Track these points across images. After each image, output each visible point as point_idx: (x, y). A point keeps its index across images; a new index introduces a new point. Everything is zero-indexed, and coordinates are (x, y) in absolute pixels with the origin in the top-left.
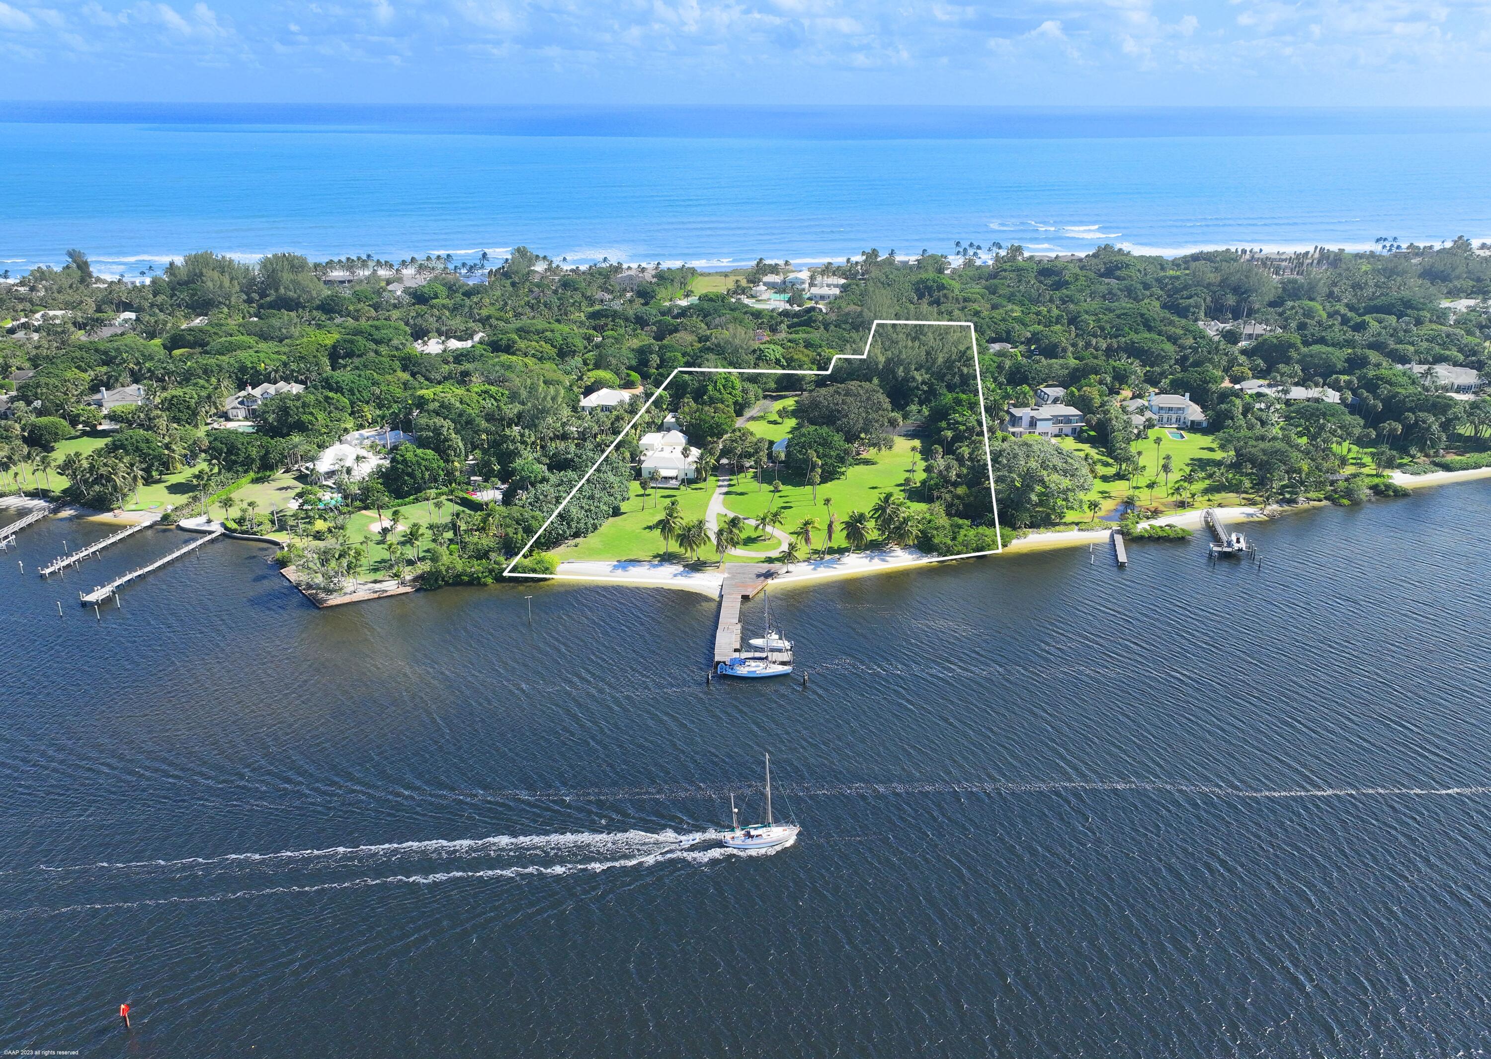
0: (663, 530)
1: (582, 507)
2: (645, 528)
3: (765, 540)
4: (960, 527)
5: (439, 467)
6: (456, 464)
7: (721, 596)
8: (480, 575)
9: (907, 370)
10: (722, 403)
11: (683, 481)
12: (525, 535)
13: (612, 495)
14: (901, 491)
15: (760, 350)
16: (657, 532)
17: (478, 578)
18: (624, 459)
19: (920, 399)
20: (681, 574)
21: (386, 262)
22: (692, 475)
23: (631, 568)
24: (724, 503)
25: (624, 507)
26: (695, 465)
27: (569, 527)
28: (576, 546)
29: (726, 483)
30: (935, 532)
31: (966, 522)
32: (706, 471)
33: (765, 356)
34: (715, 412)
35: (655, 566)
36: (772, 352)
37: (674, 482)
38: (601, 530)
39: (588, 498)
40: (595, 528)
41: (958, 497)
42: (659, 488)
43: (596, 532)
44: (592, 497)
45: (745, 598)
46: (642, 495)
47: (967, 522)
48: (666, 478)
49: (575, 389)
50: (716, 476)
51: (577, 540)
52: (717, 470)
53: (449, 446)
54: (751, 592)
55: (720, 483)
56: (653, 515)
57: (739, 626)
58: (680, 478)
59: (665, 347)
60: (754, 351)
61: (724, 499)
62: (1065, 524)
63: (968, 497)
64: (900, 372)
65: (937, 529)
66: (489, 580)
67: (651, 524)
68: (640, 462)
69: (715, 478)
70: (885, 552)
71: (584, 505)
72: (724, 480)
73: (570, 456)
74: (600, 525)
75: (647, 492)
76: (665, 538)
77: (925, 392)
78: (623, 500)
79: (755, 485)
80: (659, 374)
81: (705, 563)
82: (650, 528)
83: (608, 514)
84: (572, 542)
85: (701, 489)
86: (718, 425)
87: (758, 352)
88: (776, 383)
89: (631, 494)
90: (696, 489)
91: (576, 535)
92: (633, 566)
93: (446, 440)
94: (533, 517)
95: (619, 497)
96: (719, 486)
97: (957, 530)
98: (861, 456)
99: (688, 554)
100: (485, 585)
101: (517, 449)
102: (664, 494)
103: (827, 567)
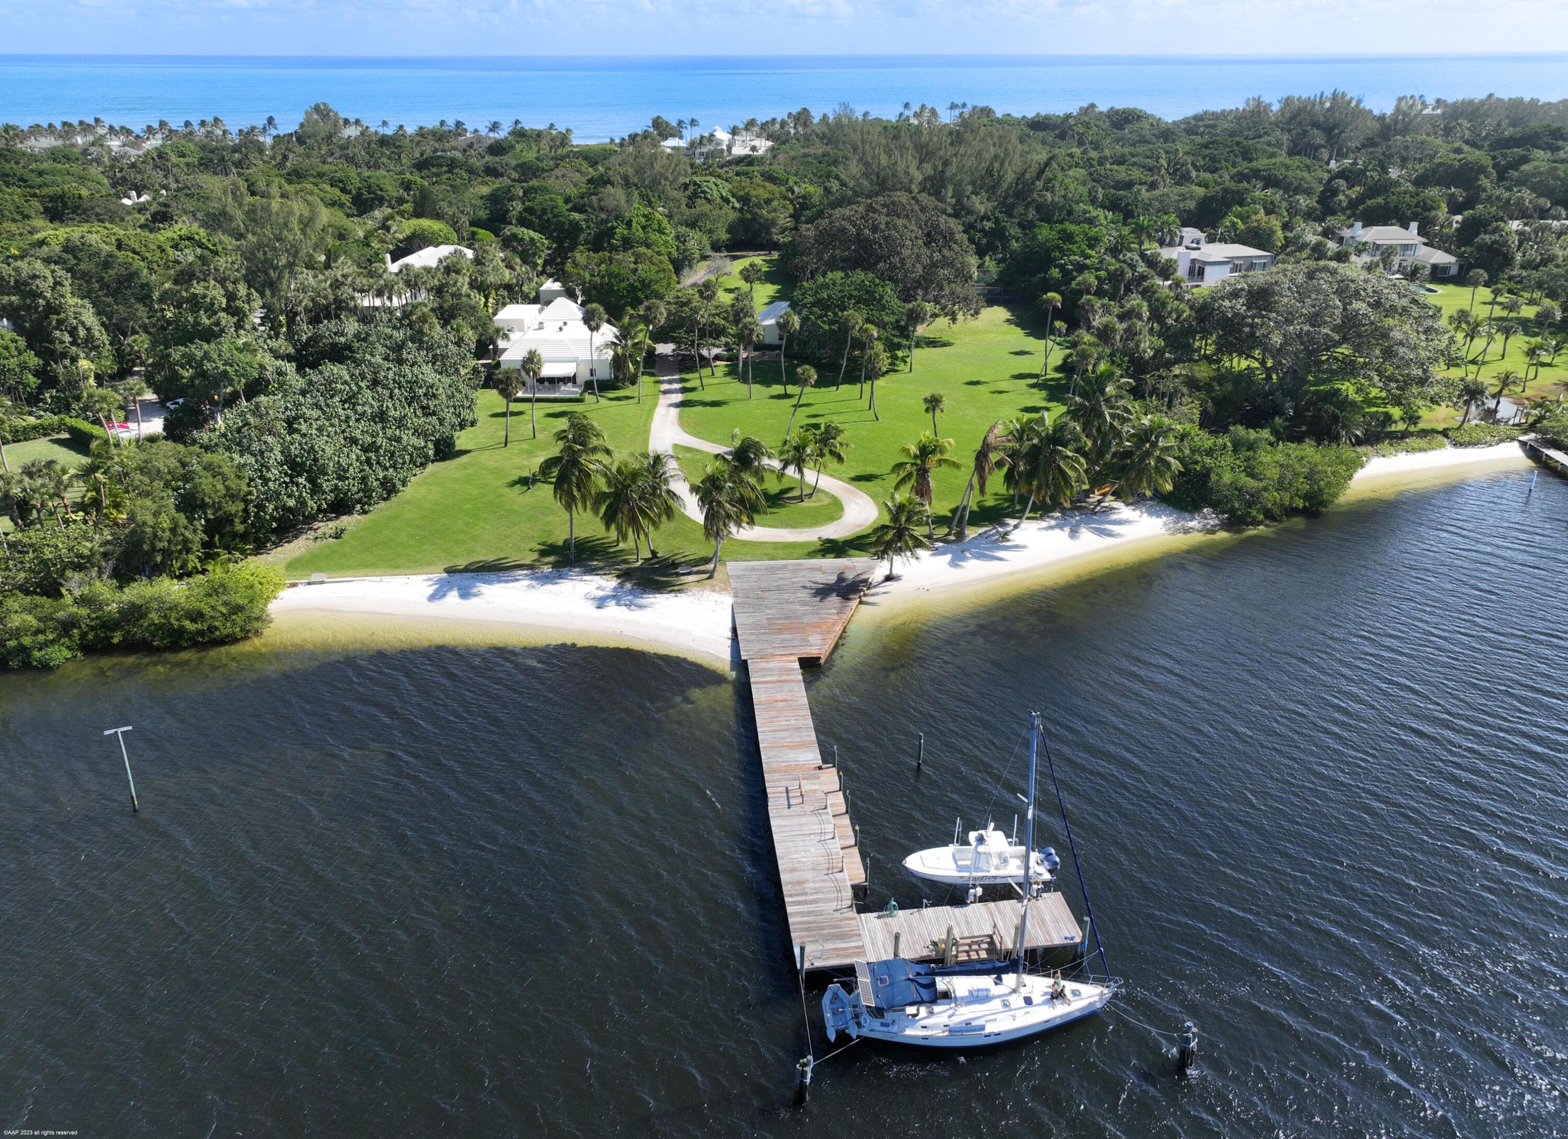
0: (559, 486)
1: (354, 441)
2: (514, 483)
3: (800, 499)
5: (23, 367)
6: (84, 364)
7: (741, 666)
8: (27, 641)
10: (648, 246)
11: (588, 386)
12: (182, 519)
13: (434, 414)
14: (1033, 386)
15: (695, 183)
16: (545, 492)
17: (23, 650)
18: (459, 343)
20: (615, 597)
21: (122, 128)
22: (605, 373)
23: (483, 586)
24: (684, 424)
25: (462, 440)
26: (611, 353)
27: (316, 489)
28: (337, 536)
29: (676, 386)
32: (636, 363)
33: (704, 192)
34: (636, 263)
35: (546, 579)
36: (713, 187)
37: (569, 387)
38: (407, 493)
39: (373, 419)
40: (389, 489)
42: (539, 400)
43: (394, 499)
44: (381, 417)
45: (809, 665)
46: (503, 415)
48: (554, 381)
49: (375, 244)
50: (652, 375)
51: (345, 521)
52: (653, 363)
53: (60, 322)
54: (818, 647)
55: (666, 387)
56: (530, 453)
57: (831, 778)
58: (581, 380)
59: (533, 189)
60: (686, 186)
61: (680, 417)
62: (1424, 433)
66: (59, 654)
67: (526, 474)
68: (497, 352)
69: (652, 379)
71: (357, 434)
72: (670, 382)
73: (342, 339)
74: (404, 483)
75: (514, 407)
76: (568, 507)
78: (462, 426)
79: (735, 388)
80: (526, 210)
81: (675, 565)
82: (525, 482)
83: (426, 456)
84: (327, 527)
85: (627, 398)
86: (646, 285)
87: (692, 188)
88: (728, 231)
89: (480, 414)
90: (618, 399)
91: (340, 507)
92: (489, 582)
93: (52, 309)
94: (208, 467)
95: (448, 415)
96: (665, 392)
99: (629, 544)
100: (45, 668)
101: (217, 324)
102: (551, 411)
103: (980, 556)
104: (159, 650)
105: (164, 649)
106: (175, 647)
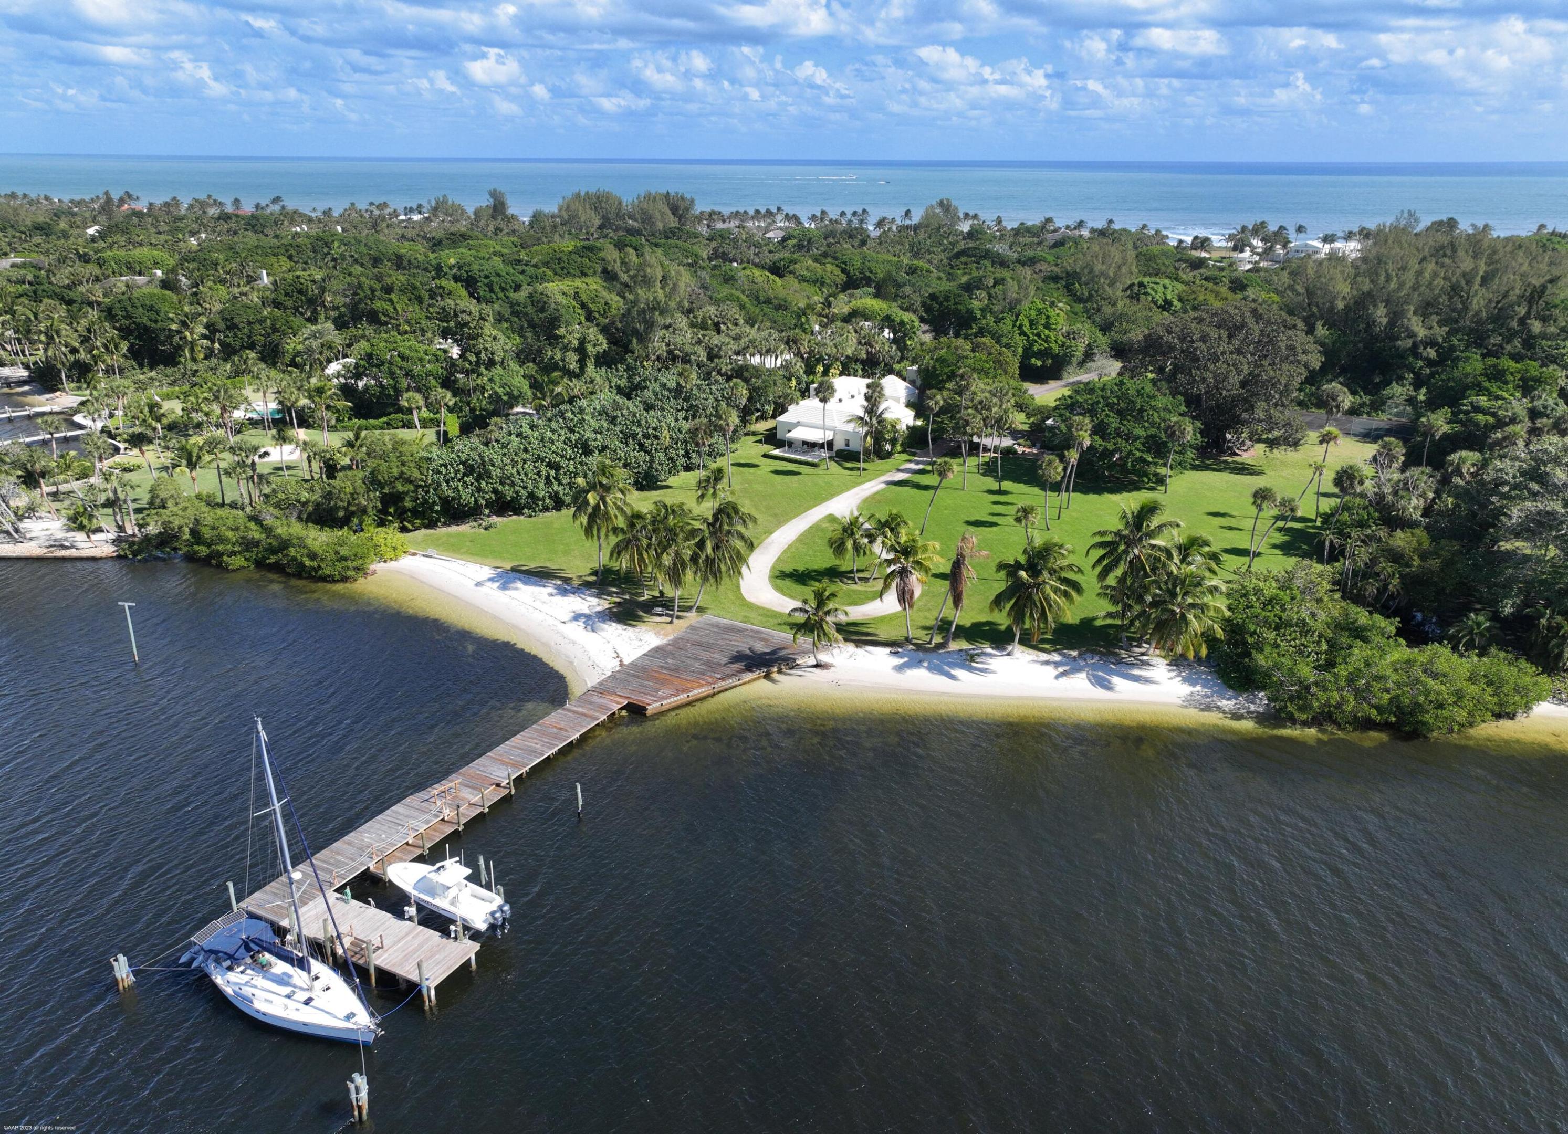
4: (1359, 633)
9: (1395, 316)
11: (838, 453)
15: (1142, 284)
19: (1417, 375)
23: (519, 585)
25: (678, 478)
28: (489, 528)
29: (918, 467)
30: (1271, 636)
31: (1380, 621)
33: (1146, 293)
34: (972, 351)
36: (1160, 289)
37: (820, 453)
41: (1396, 557)
46: (743, 465)
47: (1390, 626)
50: (912, 454)
55: (909, 466)
57: (496, 796)
58: (835, 447)
60: (1132, 286)
63: (1423, 556)
64: (1380, 314)
65: (1280, 626)
69: (907, 458)
70: (1119, 662)
72: (919, 462)
75: (758, 461)
77: (1430, 363)
78: (690, 468)
84: (488, 520)
85: (860, 470)
87: (1136, 288)
90: (850, 469)
92: (526, 583)
96: (899, 471)
97: (1344, 640)
98: (1237, 459)
102: (780, 469)
103: (934, 669)
104: (289, 575)
105: (294, 575)
106: (299, 576)
